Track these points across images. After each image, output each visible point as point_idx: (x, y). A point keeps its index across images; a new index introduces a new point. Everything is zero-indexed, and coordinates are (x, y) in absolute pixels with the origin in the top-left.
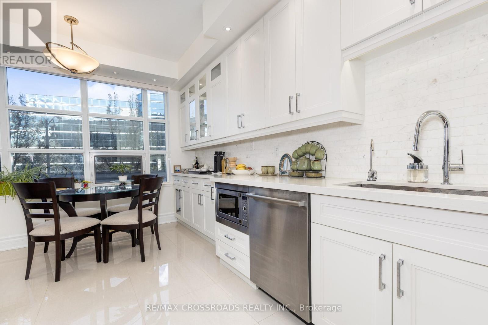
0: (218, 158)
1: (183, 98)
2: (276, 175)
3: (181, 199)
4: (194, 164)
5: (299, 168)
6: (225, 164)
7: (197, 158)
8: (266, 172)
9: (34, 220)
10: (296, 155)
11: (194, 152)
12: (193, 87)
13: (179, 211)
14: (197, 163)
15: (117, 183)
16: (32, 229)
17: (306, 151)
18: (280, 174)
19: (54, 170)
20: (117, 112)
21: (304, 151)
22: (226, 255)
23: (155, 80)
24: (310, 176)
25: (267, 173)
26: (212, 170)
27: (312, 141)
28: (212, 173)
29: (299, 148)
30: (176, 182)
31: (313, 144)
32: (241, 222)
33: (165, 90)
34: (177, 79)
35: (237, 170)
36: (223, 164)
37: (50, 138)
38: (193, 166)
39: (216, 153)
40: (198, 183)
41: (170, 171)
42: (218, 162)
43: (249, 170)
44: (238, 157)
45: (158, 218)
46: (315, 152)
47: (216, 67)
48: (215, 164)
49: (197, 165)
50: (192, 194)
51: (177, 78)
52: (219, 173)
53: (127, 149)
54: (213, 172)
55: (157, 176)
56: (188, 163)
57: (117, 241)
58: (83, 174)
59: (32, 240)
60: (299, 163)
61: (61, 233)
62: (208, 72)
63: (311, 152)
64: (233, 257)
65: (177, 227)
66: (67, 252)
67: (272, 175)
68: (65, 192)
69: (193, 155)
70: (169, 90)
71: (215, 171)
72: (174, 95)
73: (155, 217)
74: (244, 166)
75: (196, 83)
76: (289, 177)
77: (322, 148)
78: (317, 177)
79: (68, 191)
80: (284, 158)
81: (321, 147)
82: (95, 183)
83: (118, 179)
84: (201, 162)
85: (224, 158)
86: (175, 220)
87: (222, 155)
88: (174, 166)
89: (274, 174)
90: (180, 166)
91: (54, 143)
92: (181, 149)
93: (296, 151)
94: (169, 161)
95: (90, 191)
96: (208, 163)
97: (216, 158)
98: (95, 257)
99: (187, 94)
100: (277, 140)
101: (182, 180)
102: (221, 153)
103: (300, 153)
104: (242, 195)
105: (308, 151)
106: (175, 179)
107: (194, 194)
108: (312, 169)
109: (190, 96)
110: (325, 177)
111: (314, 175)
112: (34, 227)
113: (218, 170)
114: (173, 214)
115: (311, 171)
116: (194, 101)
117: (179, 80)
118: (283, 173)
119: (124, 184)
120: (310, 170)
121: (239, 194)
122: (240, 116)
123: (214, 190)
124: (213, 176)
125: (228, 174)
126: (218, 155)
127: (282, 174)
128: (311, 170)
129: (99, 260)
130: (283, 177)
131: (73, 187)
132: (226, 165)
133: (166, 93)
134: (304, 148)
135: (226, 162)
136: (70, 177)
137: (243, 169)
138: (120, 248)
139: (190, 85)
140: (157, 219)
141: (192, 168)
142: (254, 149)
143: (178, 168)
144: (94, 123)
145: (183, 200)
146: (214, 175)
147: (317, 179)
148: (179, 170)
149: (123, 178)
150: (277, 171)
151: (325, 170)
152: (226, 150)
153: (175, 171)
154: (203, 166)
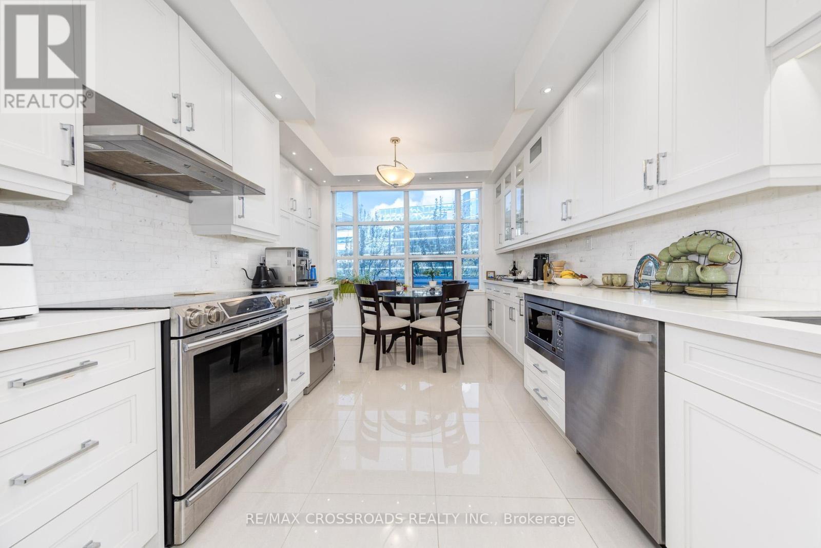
0: (540, 263)
1: (498, 192)
2: (629, 288)
3: (493, 311)
4: (511, 269)
5: (669, 279)
6: (548, 270)
7: (514, 262)
8: (610, 283)
9: (366, 315)
10: (666, 257)
11: (512, 255)
12: (510, 175)
13: (490, 325)
14: (515, 268)
15: (428, 288)
16: (364, 322)
17: (687, 249)
18: (637, 286)
19: (394, 274)
20: (442, 216)
21: (684, 249)
22: (536, 390)
23: (467, 177)
24: (695, 293)
25: (612, 285)
26: (531, 277)
27: (705, 231)
28: (530, 281)
29: (673, 244)
30: (488, 290)
31: (706, 235)
32: (554, 351)
33: (479, 185)
34: (490, 171)
35: (561, 279)
36: (546, 269)
37: (392, 245)
38: (510, 272)
39: (537, 256)
40: (511, 294)
41: (482, 277)
42: (539, 268)
43: (580, 278)
44: (567, 260)
45: (462, 329)
46: (710, 250)
47: (536, 144)
48: (534, 270)
49: (514, 271)
50: (504, 307)
51: (491, 169)
52: (539, 282)
53: (450, 254)
54: (532, 280)
55: (466, 282)
56: (503, 268)
57: (427, 346)
58: (403, 278)
59: (364, 331)
60: (671, 270)
61: (381, 329)
62: (527, 152)
63: (699, 250)
64: (544, 397)
65: (489, 343)
66: (387, 347)
67: (619, 287)
68: (387, 293)
69: (511, 258)
70: (483, 185)
71: (535, 279)
72: (489, 189)
73: (459, 327)
74: (571, 272)
75: (513, 169)
76: (651, 292)
77: (728, 242)
78: (711, 296)
79: (390, 293)
80: (645, 261)
81: (726, 241)
82: (413, 287)
83: (428, 284)
84: (520, 267)
85: (547, 261)
86: (487, 335)
87: (545, 257)
88: (487, 272)
89: (624, 286)
90: (494, 272)
91: (395, 249)
92: (495, 252)
93: (667, 249)
94: (482, 266)
95: (408, 294)
96: (527, 269)
97: (536, 262)
98: (405, 356)
99: (504, 185)
100: (633, 233)
101: (493, 288)
102: (544, 255)
103: (676, 253)
104: (556, 314)
105: (691, 248)
106: (487, 287)
107: (506, 306)
108: (701, 280)
109: (506, 187)
110: (736, 296)
111: (707, 291)
112: (365, 321)
113: (539, 278)
114: (485, 327)
115: (698, 285)
116: (510, 193)
117: (493, 172)
118: (641, 286)
119: (433, 289)
120: (698, 282)
121: (553, 311)
122: (565, 203)
123: (523, 303)
124: (532, 286)
125: (550, 283)
126: (539, 258)
127: (639, 287)
128: (700, 283)
129: (408, 361)
130: (642, 292)
131: (395, 290)
132: (550, 272)
133: (480, 189)
134: (683, 243)
135: (549, 266)
136: (393, 280)
137: (570, 277)
138: (428, 353)
139: (506, 174)
140: (460, 329)
141: (508, 274)
142: (593, 248)
143: (491, 275)
144: (424, 229)
145: (494, 313)
146: (533, 284)
147: (712, 298)
148: (493, 277)
149: (433, 284)
150: (631, 282)
151: (738, 283)
152: (552, 252)
153: (488, 278)
154: (520, 272)
